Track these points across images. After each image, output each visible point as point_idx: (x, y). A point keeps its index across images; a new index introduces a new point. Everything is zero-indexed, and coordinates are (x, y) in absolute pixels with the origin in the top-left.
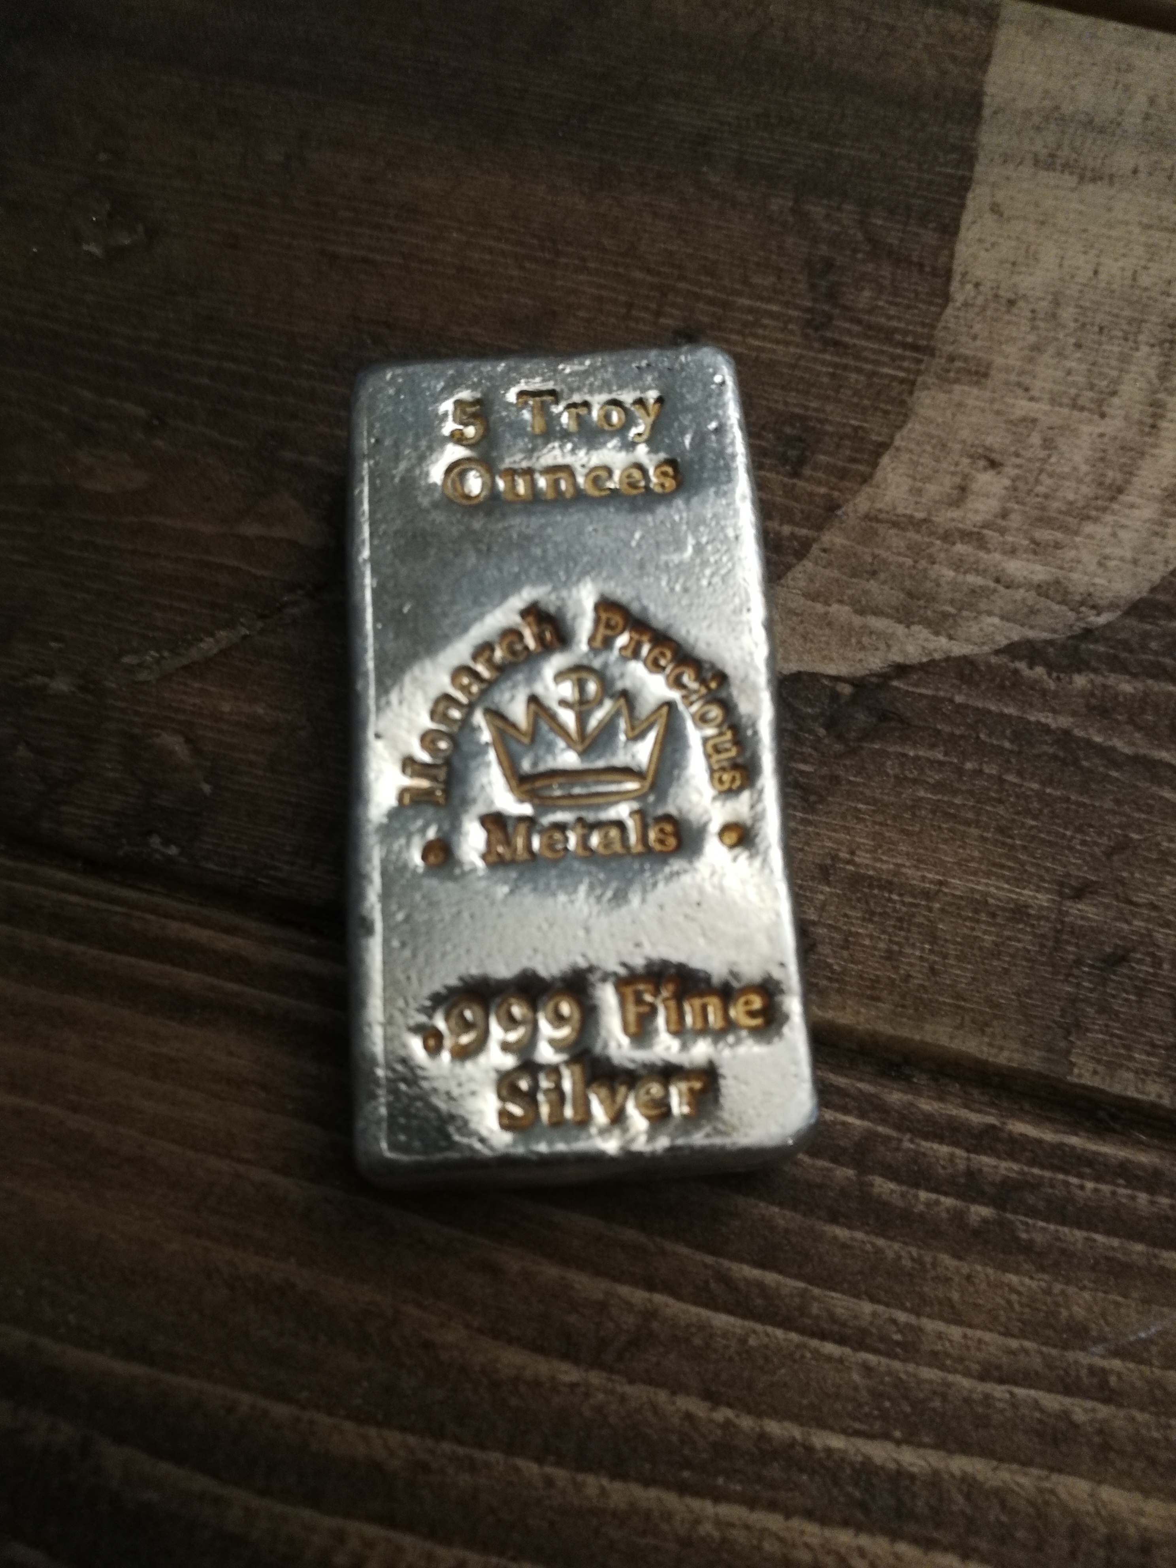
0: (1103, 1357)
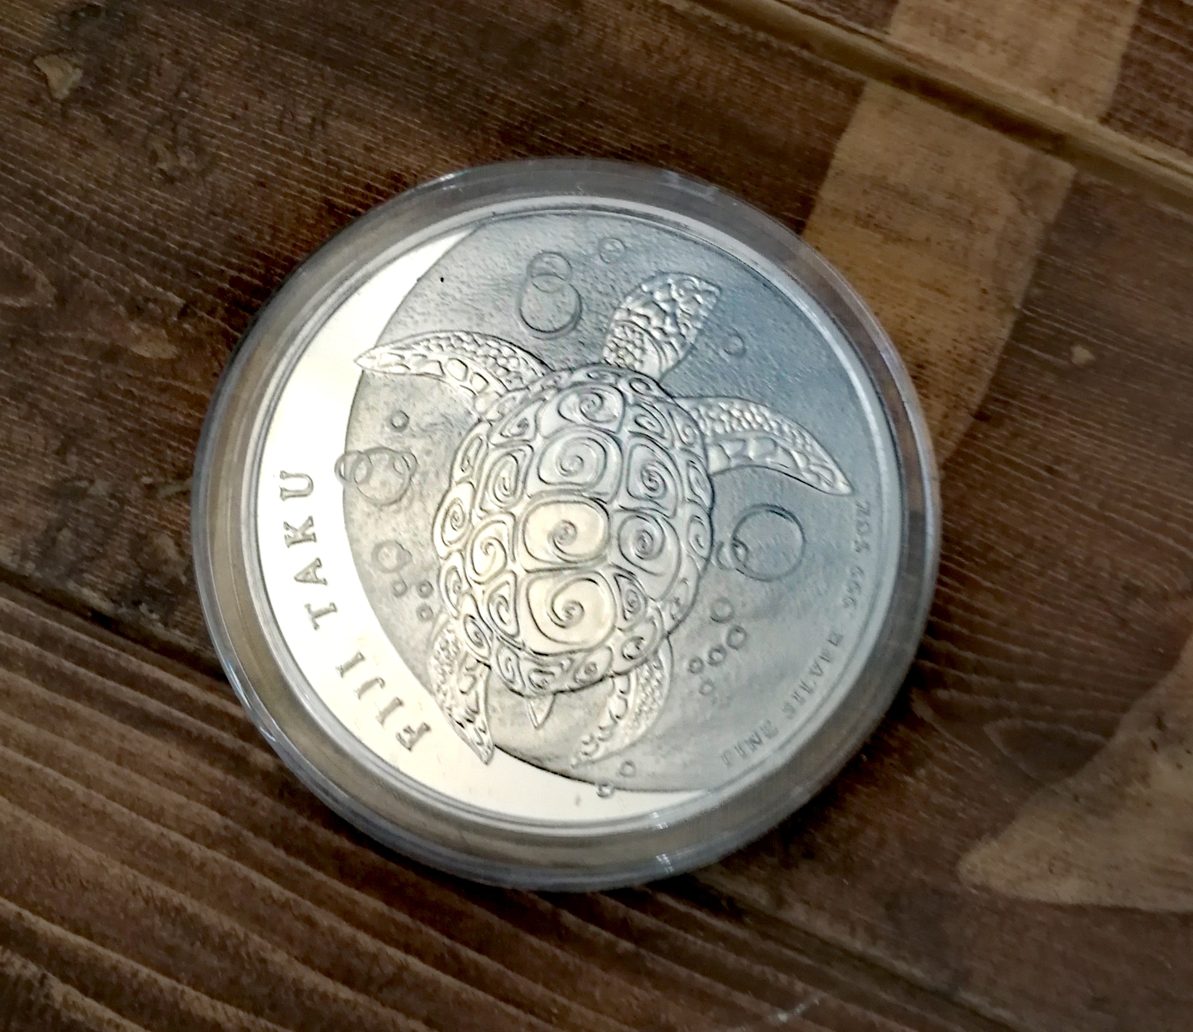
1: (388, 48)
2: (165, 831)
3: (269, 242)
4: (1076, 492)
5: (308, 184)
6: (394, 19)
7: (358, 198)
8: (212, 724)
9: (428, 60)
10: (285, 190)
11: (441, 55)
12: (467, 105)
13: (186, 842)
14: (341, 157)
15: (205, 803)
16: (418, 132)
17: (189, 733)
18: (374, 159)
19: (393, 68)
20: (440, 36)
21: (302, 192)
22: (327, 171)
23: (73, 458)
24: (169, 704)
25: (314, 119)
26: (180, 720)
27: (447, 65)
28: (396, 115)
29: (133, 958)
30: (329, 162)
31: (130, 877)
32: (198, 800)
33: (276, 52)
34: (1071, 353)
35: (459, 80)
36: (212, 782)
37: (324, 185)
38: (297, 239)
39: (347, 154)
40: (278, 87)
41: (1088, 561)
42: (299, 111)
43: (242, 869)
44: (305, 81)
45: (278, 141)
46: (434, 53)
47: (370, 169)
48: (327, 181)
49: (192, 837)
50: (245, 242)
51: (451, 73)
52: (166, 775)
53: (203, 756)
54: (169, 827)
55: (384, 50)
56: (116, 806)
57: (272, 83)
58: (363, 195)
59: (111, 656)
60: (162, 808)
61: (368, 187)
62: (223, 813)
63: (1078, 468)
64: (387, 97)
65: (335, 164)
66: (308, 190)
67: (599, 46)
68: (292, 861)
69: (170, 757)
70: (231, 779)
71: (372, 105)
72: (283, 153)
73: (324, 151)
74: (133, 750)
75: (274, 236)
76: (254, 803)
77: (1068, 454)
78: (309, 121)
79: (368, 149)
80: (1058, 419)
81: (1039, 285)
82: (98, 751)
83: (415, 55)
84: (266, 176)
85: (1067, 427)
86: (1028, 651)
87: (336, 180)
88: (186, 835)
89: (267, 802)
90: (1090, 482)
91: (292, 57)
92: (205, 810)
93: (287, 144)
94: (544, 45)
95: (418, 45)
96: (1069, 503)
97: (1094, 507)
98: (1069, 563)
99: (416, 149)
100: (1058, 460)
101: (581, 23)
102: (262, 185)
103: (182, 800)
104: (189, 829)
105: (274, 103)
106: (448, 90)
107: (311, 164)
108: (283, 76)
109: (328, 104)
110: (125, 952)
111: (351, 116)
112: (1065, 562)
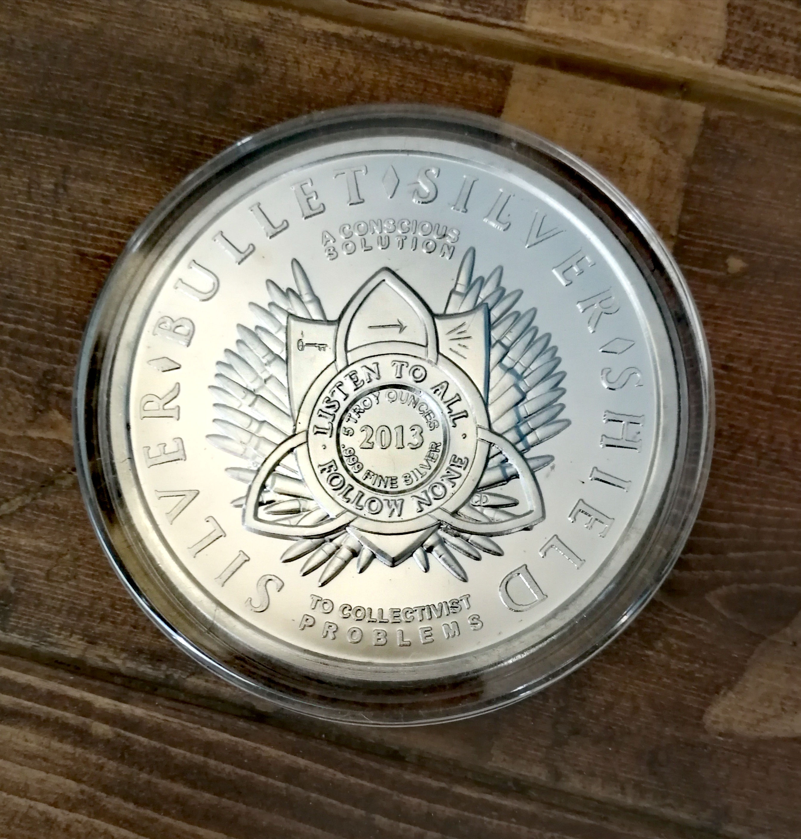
1: (107, 114)
2: (32, 803)
3: (37, 295)
4: (751, 383)
5: (60, 240)
6: (109, 88)
7: (103, 244)
8: (56, 708)
9: (142, 117)
10: (43, 249)
11: (153, 111)
12: (181, 150)
13: (51, 809)
14: (84, 212)
15: (61, 774)
16: (145, 180)
17: (38, 717)
18: (110, 209)
19: (114, 129)
20: (150, 95)
21: (57, 248)
22: (75, 226)
24: (19, 697)
25: (56, 185)
26: (30, 708)
27: (159, 118)
28: (123, 169)
30: (74, 218)
32: (55, 773)
33: (15, 134)
34: (726, 266)
35: (171, 130)
36: (65, 755)
37: (74, 238)
38: (60, 288)
39: (88, 208)
40: (22, 163)
41: (771, 439)
42: (43, 180)
43: (101, 824)
44: (43, 154)
45: (30, 209)
46: (147, 110)
47: (110, 217)
48: (77, 235)
49: (55, 805)
50: (17, 298)
51: (163, 125)
52: (25, 756)
53: (53, 736)
54: (35, 800)
55: (104, 115)
57: (16, 161)
58: (107, 241)
60: (27, 785)
61: (111, 234)
62: (79, 781)
63: (749, 362)
64: (115, 155)
65: (80, 219)
66: (61, 245)
67: (283, 78)
68: (141, 811)
69: (26, 741)
70: (79, 750)
71: (102, 164)
72: (35, 217)
73: (69, 210)
75: (39, 290)
76: (101, 767)
77: (739, 351)
78: (51, 187)
79: (105, 202)
80: (725, 323)
81: (689, 212)
83: (130, 115)
84: (24, 240)
85: (734, 328)
86: (732, 525)
87: (83, 233)
88: (51, 805)
89: (112, 765)
90: (762, 372)
91: (30, 136)
92: (61, 780)
93: (37, 210)
94: (238, 87)
95: (132, 106)
96: (747, 393)
97: (769, 392)
98: (755, 444)
99: (145, 194)
100: (730, 358)
101: (266, 62)
102: (23, 248)
103: (42, 775)
104: (52, 798)
105: (20, 177)
106: (164, 140)
107: (60, 223)
108: (24, 153)
109: (66, 170)
111: (87, 176)
112: (750, 443)
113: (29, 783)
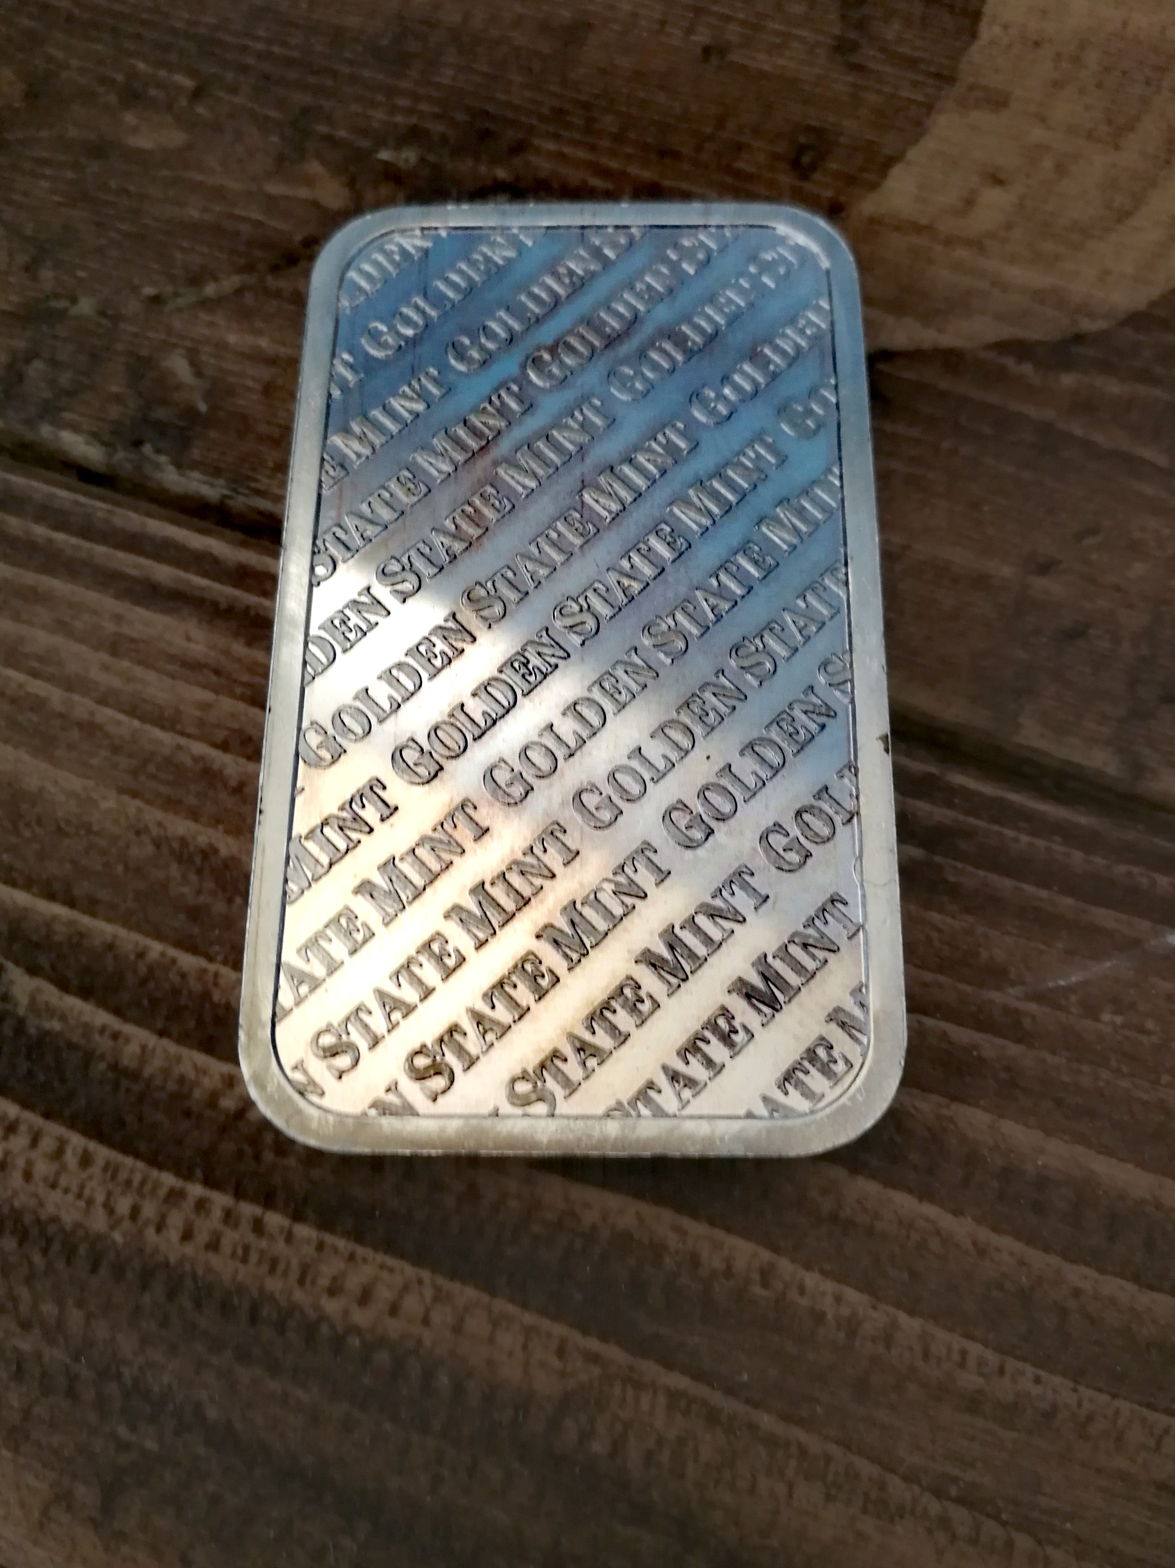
0: (1018, 998)
2: (183, 741)
13: (216, 753)
17: (215, 604)
23: (47, 275)
24: (186, 569)
26: (202, 589)
29: (137, 928)
31: (132, 811)
50: (275, 12)
52: (183, 664)
54: (189, 736)
56: (109, 712)
59: (100, 514)
60: (178, 711)
69: (188, 639)
74: (135, 635)
82: (81, 641)
104: (220, 735)
110: (126, 921)
113: (182, 707)
